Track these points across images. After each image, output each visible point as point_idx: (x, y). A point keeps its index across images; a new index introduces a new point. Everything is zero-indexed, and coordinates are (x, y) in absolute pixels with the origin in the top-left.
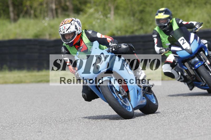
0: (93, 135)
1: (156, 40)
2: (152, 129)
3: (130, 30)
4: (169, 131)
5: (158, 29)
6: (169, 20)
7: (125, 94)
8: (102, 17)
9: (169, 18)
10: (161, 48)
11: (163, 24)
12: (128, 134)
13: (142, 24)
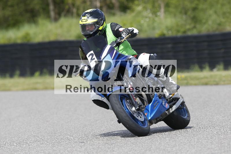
2: (205, 139)
3: (182, 30)
4: (224, 141)
8: (150, 15)
12: (179, 144)
13: (195, 22)
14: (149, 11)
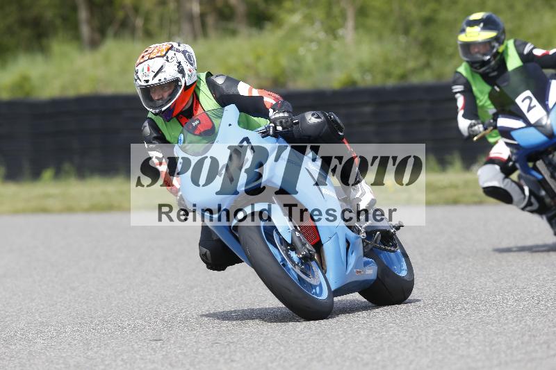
0: (299, 349)
1: (460, 101)
2: (453, 334)
3: (398, 71)
4: (498, 338)
5: (466, 69)
6: (496, 45)
7: (309, 251)
8: (322, 35)
9: (496, 39)
10: (473, 121)
11: (479, 57)
12: (390, 346)
13: (429, 53)
14: (318, 25)
